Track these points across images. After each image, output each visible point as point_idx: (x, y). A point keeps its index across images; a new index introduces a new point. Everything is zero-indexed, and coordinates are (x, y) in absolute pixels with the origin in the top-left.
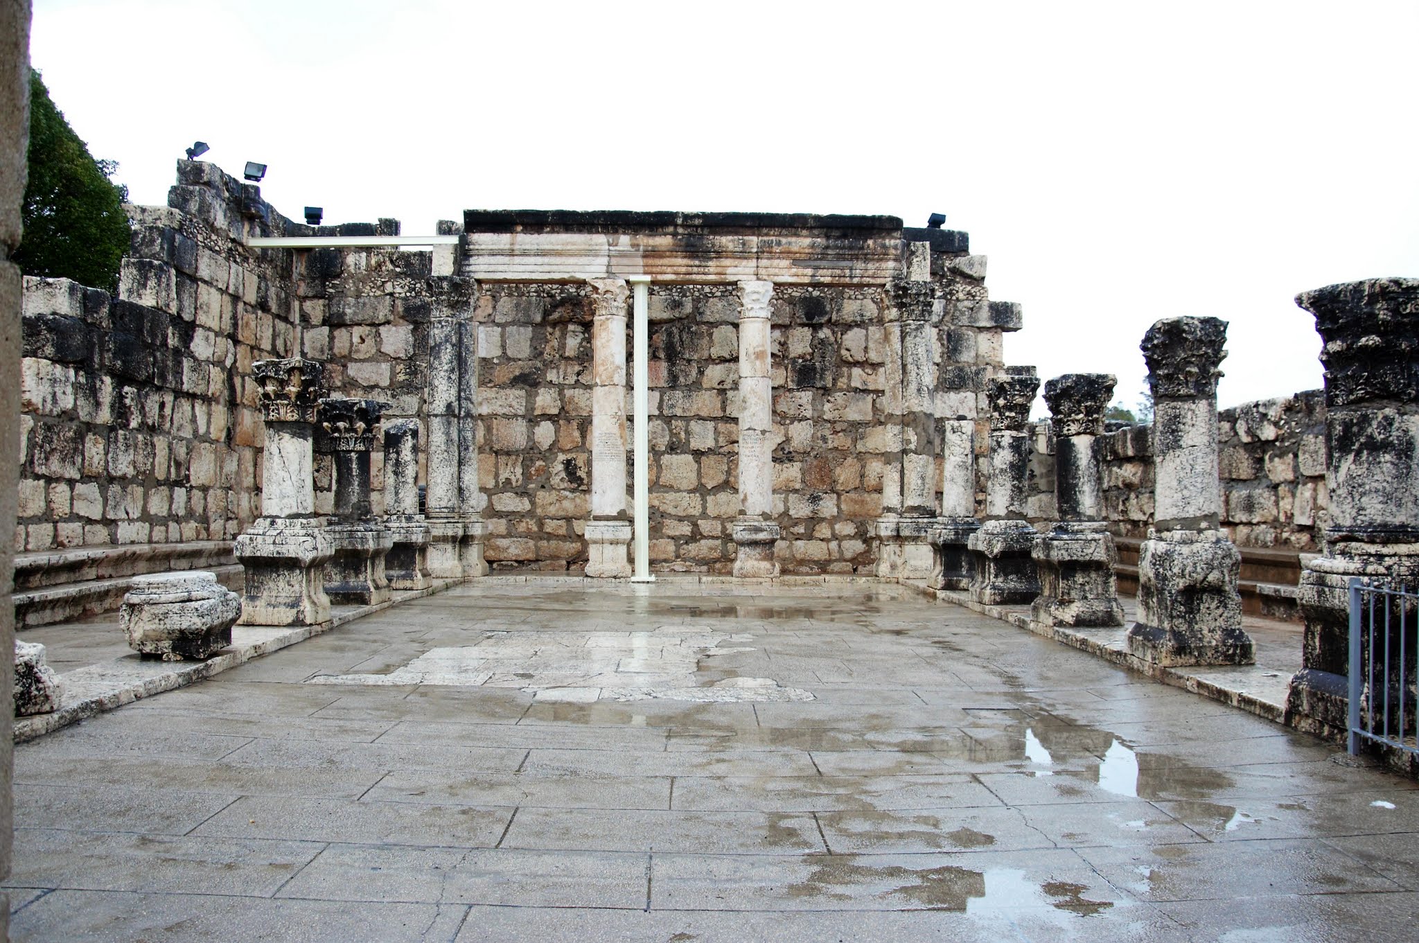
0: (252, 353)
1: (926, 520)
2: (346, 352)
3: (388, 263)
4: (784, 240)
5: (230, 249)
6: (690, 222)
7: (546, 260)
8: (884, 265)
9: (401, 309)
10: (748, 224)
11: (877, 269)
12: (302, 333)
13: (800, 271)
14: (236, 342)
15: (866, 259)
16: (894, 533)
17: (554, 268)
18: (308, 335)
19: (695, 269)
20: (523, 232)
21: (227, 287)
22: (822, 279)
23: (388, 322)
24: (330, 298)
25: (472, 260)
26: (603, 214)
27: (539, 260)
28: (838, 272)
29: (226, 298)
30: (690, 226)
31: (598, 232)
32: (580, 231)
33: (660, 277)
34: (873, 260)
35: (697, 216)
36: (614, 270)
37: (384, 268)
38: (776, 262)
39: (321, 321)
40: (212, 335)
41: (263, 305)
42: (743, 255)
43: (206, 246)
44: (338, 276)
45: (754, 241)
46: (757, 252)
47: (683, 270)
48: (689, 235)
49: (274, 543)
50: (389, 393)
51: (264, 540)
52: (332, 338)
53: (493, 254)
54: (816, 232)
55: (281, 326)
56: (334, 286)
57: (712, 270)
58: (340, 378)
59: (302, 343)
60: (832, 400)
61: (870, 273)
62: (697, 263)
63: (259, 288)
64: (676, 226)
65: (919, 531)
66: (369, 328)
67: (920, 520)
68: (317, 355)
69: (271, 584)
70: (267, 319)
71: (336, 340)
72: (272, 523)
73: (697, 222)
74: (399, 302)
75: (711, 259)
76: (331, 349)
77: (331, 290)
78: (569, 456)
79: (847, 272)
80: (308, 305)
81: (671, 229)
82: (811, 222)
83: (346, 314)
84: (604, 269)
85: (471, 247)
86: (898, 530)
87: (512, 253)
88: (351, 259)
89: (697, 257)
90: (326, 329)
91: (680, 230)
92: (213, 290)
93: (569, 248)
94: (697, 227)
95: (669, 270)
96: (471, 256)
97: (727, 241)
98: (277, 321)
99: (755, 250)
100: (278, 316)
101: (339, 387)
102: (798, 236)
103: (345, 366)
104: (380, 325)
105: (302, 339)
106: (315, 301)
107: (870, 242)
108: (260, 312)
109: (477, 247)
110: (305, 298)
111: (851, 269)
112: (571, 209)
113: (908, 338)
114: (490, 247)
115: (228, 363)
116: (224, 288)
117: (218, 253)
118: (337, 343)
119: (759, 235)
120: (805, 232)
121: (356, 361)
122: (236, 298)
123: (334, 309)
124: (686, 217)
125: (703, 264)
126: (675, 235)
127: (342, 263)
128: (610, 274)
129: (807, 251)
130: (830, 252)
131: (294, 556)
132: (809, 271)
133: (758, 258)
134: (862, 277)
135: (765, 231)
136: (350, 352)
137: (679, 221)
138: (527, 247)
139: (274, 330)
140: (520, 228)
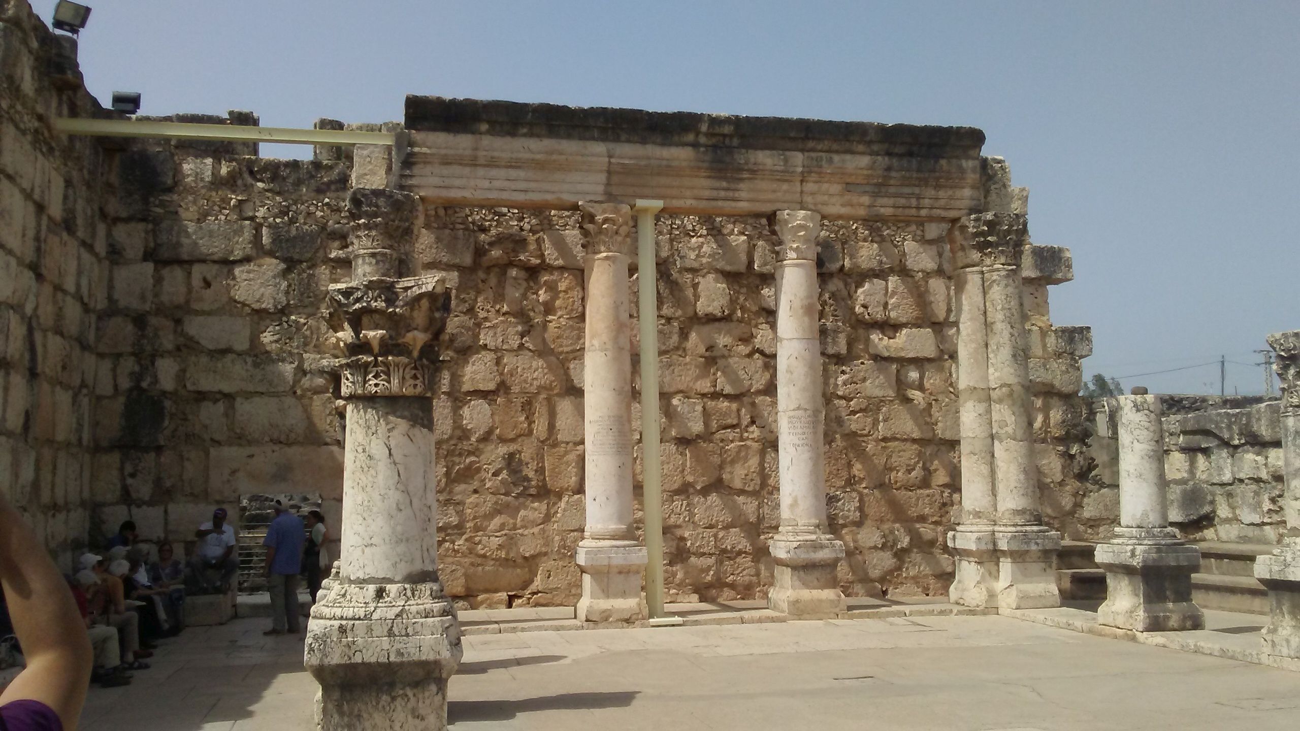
0: (54, 296)
1: (1035, 528)
2: (181, 300)
3: (246, 176)
4: (836, 158)
5: (36, 131)
6: (717, 130)
7: (522, 174)
8: (958, 193)
9: (266, 240)
10: (792, 135)
11: (951, 198)
12: (111, 271)
13: (855, 199)
14: (39, 277)
15: (938, 187)
16: (991, 547)
17: (532, 185)
18: (122, 275)
19: (722, 194)
20: (488, 132)
21: (32, 189)
22: (882, 210)
23: (247, 260)
24: (157, 221)
25: (416, 170)
26: (603, 113)
27: (513, 173)
28: (902, 201)
29: (31, 208)
30: (713, 135)
31: (593, 139)
32: (569, 137)
33: (676, 203)
34: (945, 187)
35: (727, 120)
36: (615, 190)
37: (239, 182)
38: (825, 186)
39: (141, 254)
40: (13, 262)
41: (68, 225)
42: (784, 176)
43: (12, 120)
44: (170, 190)
45: (798, 159)
46: (802, 173)
47: (707, 193)
48: (715, 147)
49: (390, 633)
50: (249, 360)
51: (370, 629)
52: (158, 280)
53: (446, 161)
54: (875, 147)
55: (86, 256)
56: (162, 204)
57: (743, 195)
58: (171, 337)
59: (111, 287)
61: (942, 203)
62: (724, 184)
63: (66, 197)
64: (698, 133)
65: (1027, 543)
66: (216, 267)
67: (1028, 528)
68: (135, 304)
69: (378, 718)
70: (73, 245)
71: (165, 283)
72: (380, 594)
73: (727, 129)
74: (265, 231)
75: (742, 180)
76: (156, 295)
77: (159, 210)
78: (512, 447)
79: (914, 202)
80: (121, 232)
81: (691, 137)
82: (872, 135)
83: (181, 245)
84: (601, 189)
85: (416, 149)
86: (995, 544)
87: (473, 163)
88: (188, 167)
89: (724, 178)
90: (149, 267)
91: (703, 140)
92: (17, 192)
93: (554, 157)
94: (724, 136)
95: (688, 193)
96: (414, 164)
97: (765, 159)
98: (82, 250)
99: (800, 169)
100: (84, 243)
101: (169, 352)
102: (852, 152)
103: (178, 322)
104: (235, 262)
105: (111, 280)
106: (133, 225)
107: (943, 162)
108: (65, 235)
109: (424, 150)
110: (117, 220)
111: (919, 198)
112: (561, 104)
113: (996, 288)
114: (443, 152)
115: (29, 309)
116: (29, 191)
117: (24, 132)
118: (167, 286)
119: (802, 151)
120: (861, 148)
121: (198, 313)
122: (40, 208)
123: (163, 238)
124: (715, 121)
125: (733, 186)
126: (695, 145)
127: (177, 170)
128: (610, 197)
129: (865, 172)
130: (893, 174)
131: (431, 657)
132: (866, 200)
133: (802, 181)
134: (931, 208)
135: (811, 144)
136: (187, 302)
137: (704, 128)
138: (496, 154)
139: (79, 265)
140: (484, 127)
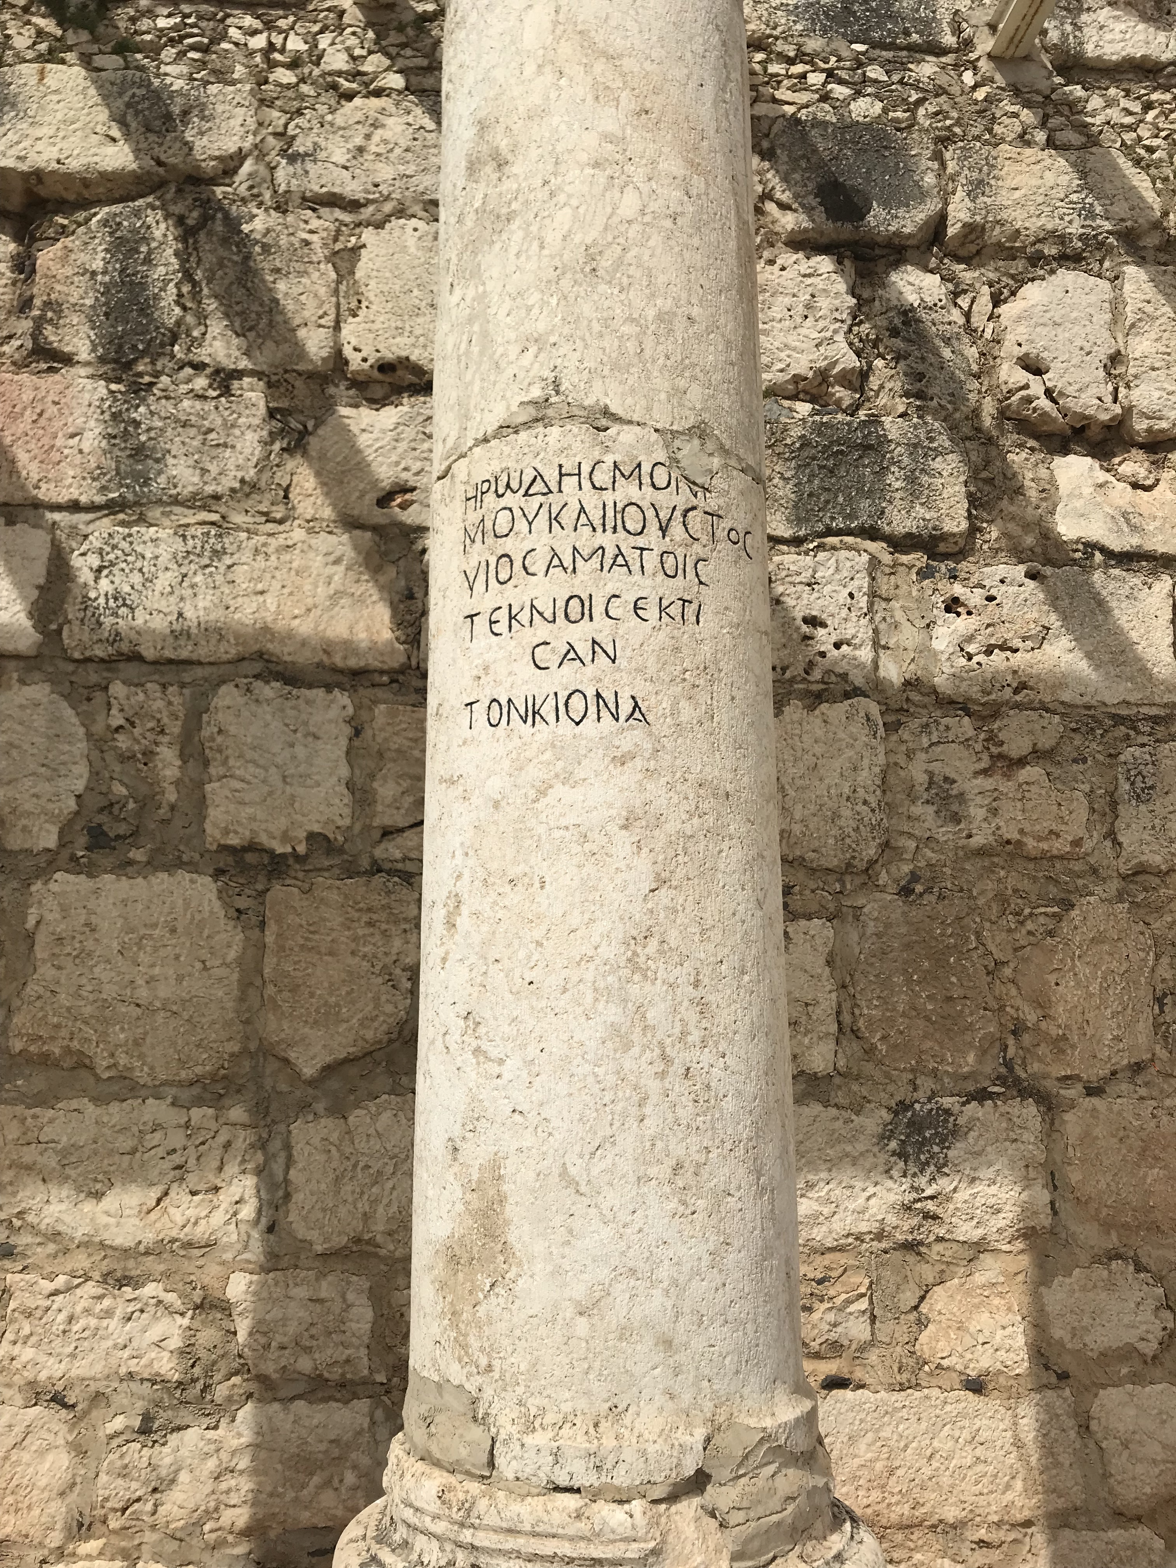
60: (975, 598)
